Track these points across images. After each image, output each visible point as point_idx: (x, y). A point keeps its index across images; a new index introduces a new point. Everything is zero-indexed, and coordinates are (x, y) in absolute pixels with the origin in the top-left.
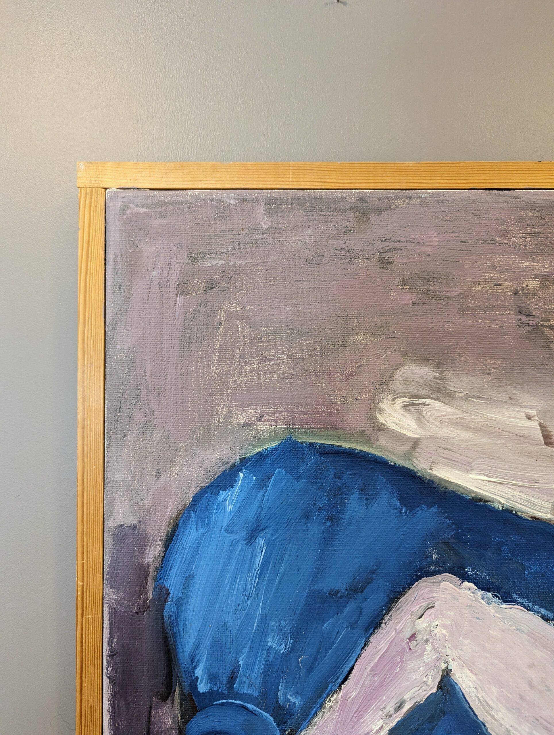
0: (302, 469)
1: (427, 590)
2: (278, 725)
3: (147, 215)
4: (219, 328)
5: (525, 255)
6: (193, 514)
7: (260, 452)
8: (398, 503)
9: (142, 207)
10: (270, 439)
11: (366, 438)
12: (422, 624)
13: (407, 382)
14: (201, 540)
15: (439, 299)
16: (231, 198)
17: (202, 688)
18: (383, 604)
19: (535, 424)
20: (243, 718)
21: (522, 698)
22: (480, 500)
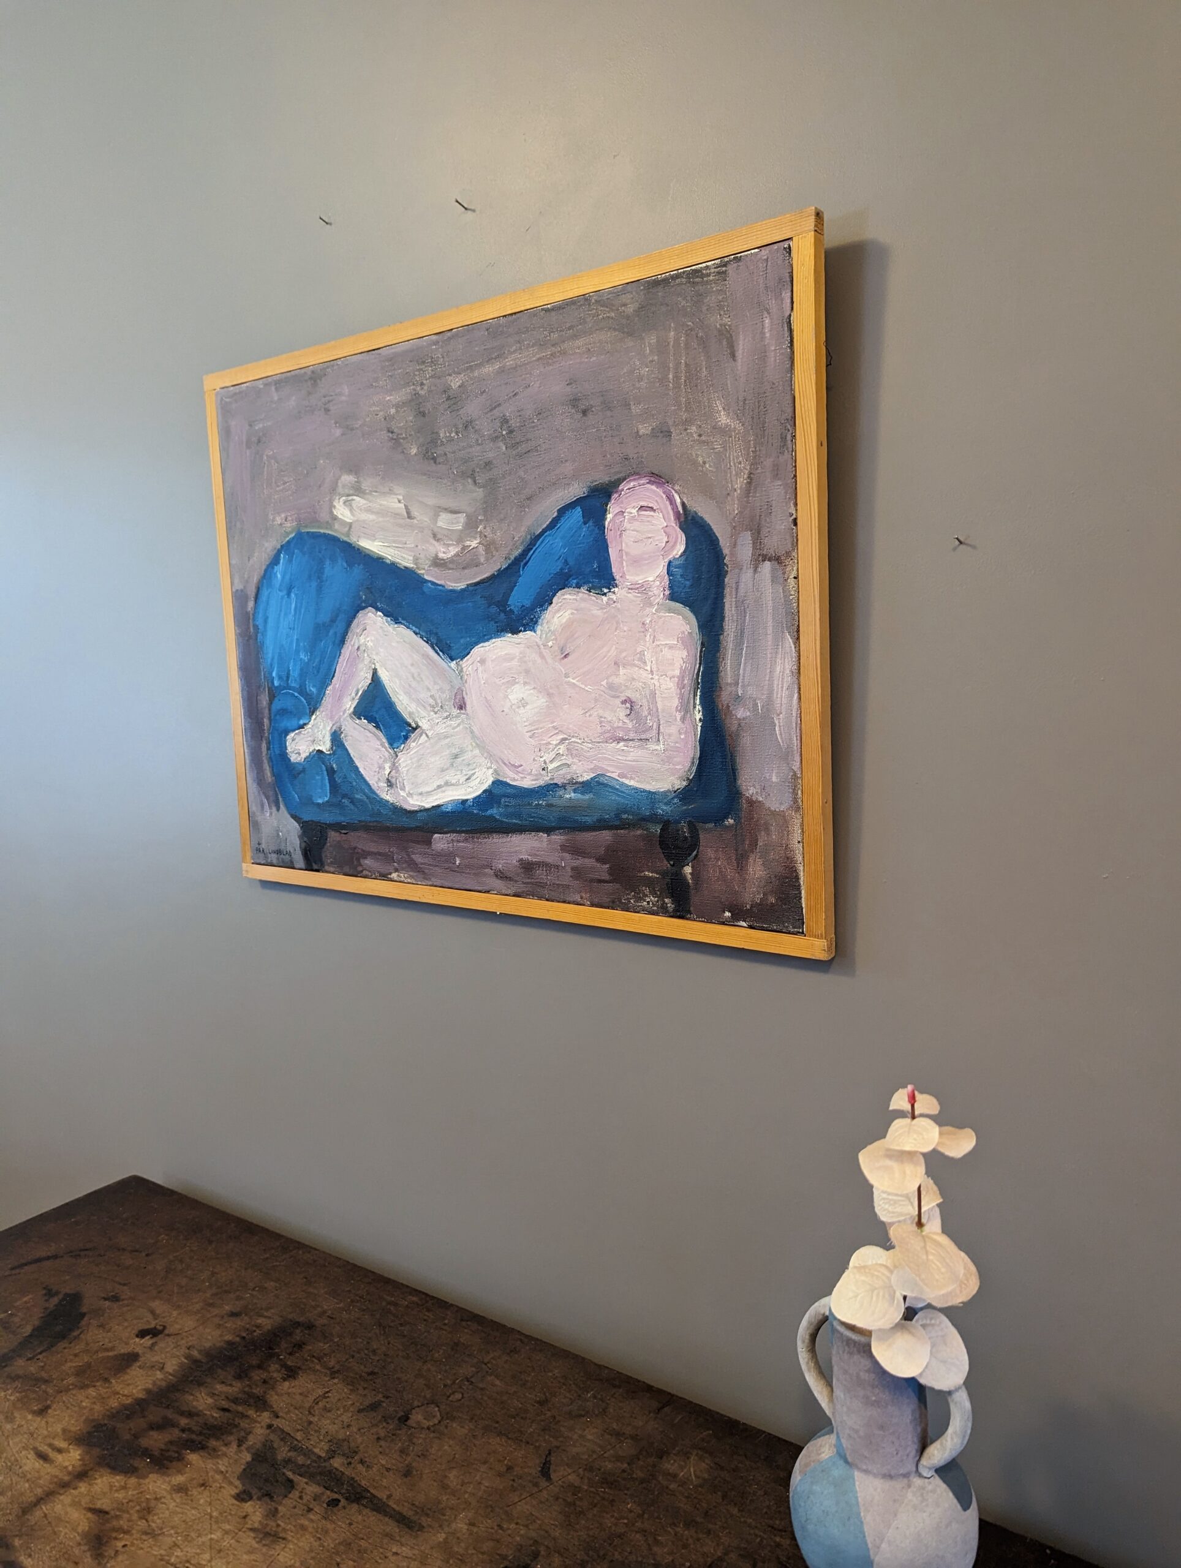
0: (305, 549)
1: (362, 618)
2: (308, 705)
3: (230, 402)
4: (265, 466)
7: (288, 540)
8: (345, 565)
9: (228, 398)
10: (291, 532)
11: (328, 525)
12: (362, 640)
13: (344, 486)
14: (269, 596)
15: (352, 429)
16: (261, 385)
17: (276, 683)
18: (345, 629)
19: (402, 505)
21: (410, 685)
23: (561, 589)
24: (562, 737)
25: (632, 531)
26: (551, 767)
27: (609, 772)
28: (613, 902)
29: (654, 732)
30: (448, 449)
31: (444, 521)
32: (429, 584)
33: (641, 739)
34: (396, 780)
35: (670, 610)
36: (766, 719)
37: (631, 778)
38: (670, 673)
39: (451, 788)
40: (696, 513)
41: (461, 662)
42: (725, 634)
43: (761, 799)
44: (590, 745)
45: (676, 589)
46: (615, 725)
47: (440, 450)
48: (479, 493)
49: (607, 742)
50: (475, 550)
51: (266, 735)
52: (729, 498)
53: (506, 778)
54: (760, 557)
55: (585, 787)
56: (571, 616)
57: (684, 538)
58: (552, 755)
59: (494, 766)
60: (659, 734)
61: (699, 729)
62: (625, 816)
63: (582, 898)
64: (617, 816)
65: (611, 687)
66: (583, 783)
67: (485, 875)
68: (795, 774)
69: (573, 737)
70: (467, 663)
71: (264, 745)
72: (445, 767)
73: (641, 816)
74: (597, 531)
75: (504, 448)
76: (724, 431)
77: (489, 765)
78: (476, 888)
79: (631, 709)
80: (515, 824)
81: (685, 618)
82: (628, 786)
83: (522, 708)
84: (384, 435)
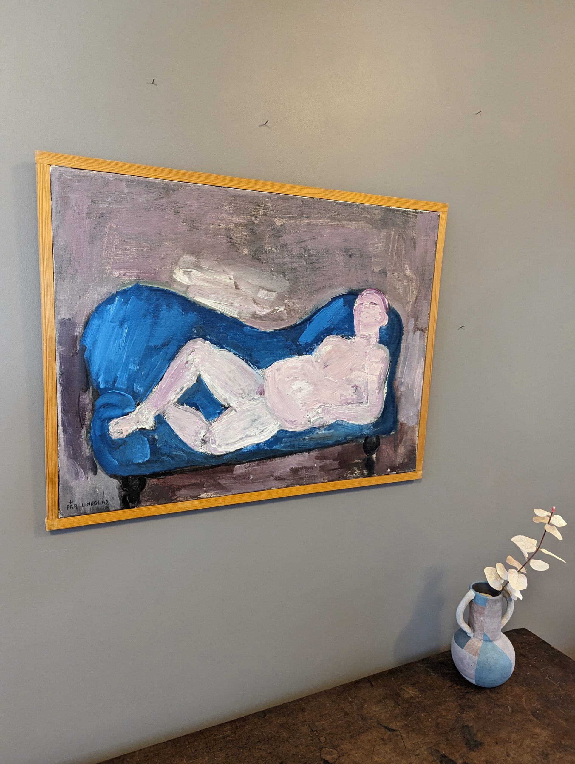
0: (143, 296)
1: (192, 344)
2: (134, 400)
3: (71, 180)
4: (106, 235)
5: (229, 214)
6: (96, 314)
7: (125, 289)
8: (181, 311)
9: (69, 176)
10: (128, 284)
12: (190, 357)
13: (185, 262)
14: (100, 326)
15: (197, 229)
16: (110, 177)
17: (102, 386)
18: (175, 350)
19: (232, 281)
20: (119, 398)
21: (226, 384)
22: (212, 310)
23: (328, 335)
24: (320, 405)
25: (366, 312)
26: (313, 420)
27: (343, 418)
28: (339, 477)
29: (365, 400)
30: (270, 256)
31: (262, 294)
32: (249, 328)
33: (359, 403)
34: (209, 439)
35: (378, 347)
36: (411, 391)
37: (353, 420)
38: (375, 374)
39: (249, 438)
40: (394, 309)
41: (265, 370)
42: (400, 358)
43: (406, 422)
44: (334, 407)
45: (382, 339)
46: (348, 397)
47: (264, 256)
48: (287, 283)
49: (343, 405)
50: (281, 312)
51: (88, 423)
52: (408, 305)
53: (286, 428)
54: (417, 329)
55: (331, 427)
56: (332, 348)
57: (388, 318)
58: (314, 414)
59: (279, 423)
60: (367, 400)
61: (385, 396)
62: (348, 438)
63: (324, 479)
64: (345, 438)
65: (347, 380)
66: (329, 425)
67: (268, 481)
68: (419, 411)
69: (326, 404)
70: (269, 371)
71: (84, 431)
72: (247, 427)
73: (356, 436)
74: (349, 310)
75: (305, 263)
76: (408, 278)
77: (276, 422)
78: (262, 489)
79: (356, 390)
80: (289, 451)
81: (384, 351)
82: (351, 424)
83: (299, 392)
84: (224, 239)
